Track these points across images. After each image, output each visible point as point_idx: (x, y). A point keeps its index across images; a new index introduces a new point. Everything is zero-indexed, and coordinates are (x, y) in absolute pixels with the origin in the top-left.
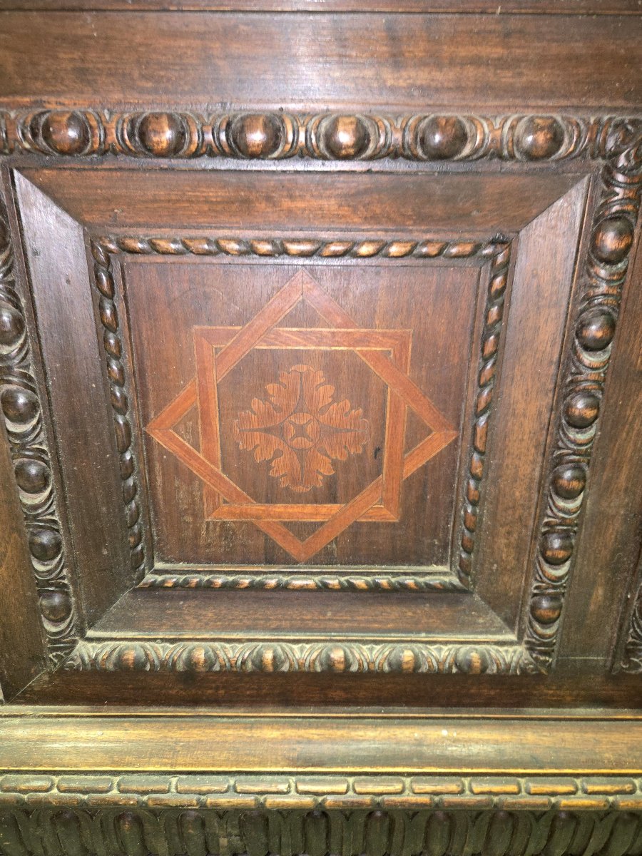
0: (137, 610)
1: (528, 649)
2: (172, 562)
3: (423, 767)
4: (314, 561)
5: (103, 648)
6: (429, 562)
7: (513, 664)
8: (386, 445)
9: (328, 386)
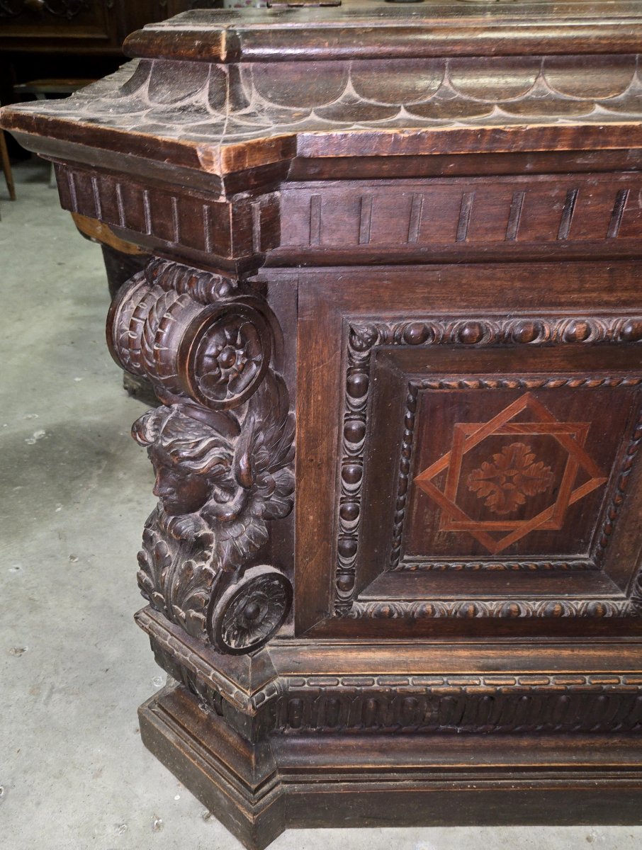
0: (388, 584)
1: (632, 602)
2: (412, 555)
3: (561, 670)
4: (503, 553)
5: (369, 605)
6: (575, 552)
7: (623, 611)
8: (562, 487)
9: (532, 455)
